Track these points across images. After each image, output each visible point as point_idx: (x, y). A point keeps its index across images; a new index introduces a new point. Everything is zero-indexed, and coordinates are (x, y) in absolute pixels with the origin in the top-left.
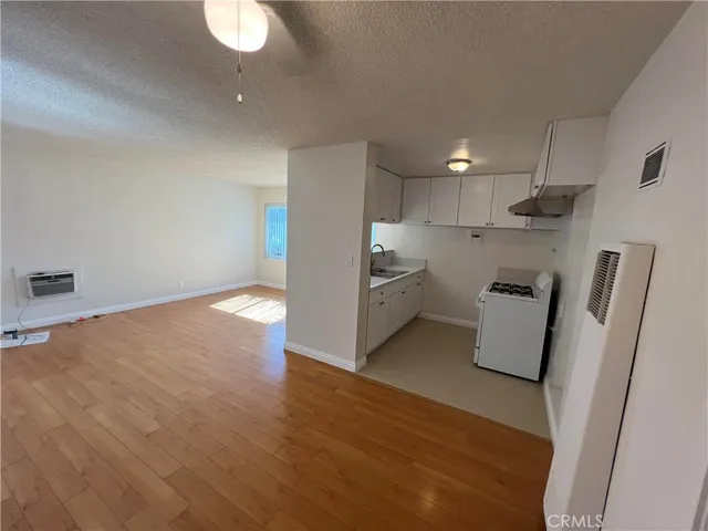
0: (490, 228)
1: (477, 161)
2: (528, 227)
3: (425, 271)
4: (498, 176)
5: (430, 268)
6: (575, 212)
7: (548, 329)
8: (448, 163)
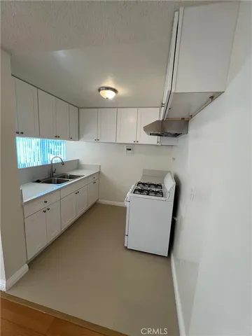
0: (136, 144)
1: (121, 91)
2: (159, 144)
3: (99, 172)
4: (140, 109)
5: (103, 171)
6: (190, 132)
7: (173, 219)
8: (99, 90)
